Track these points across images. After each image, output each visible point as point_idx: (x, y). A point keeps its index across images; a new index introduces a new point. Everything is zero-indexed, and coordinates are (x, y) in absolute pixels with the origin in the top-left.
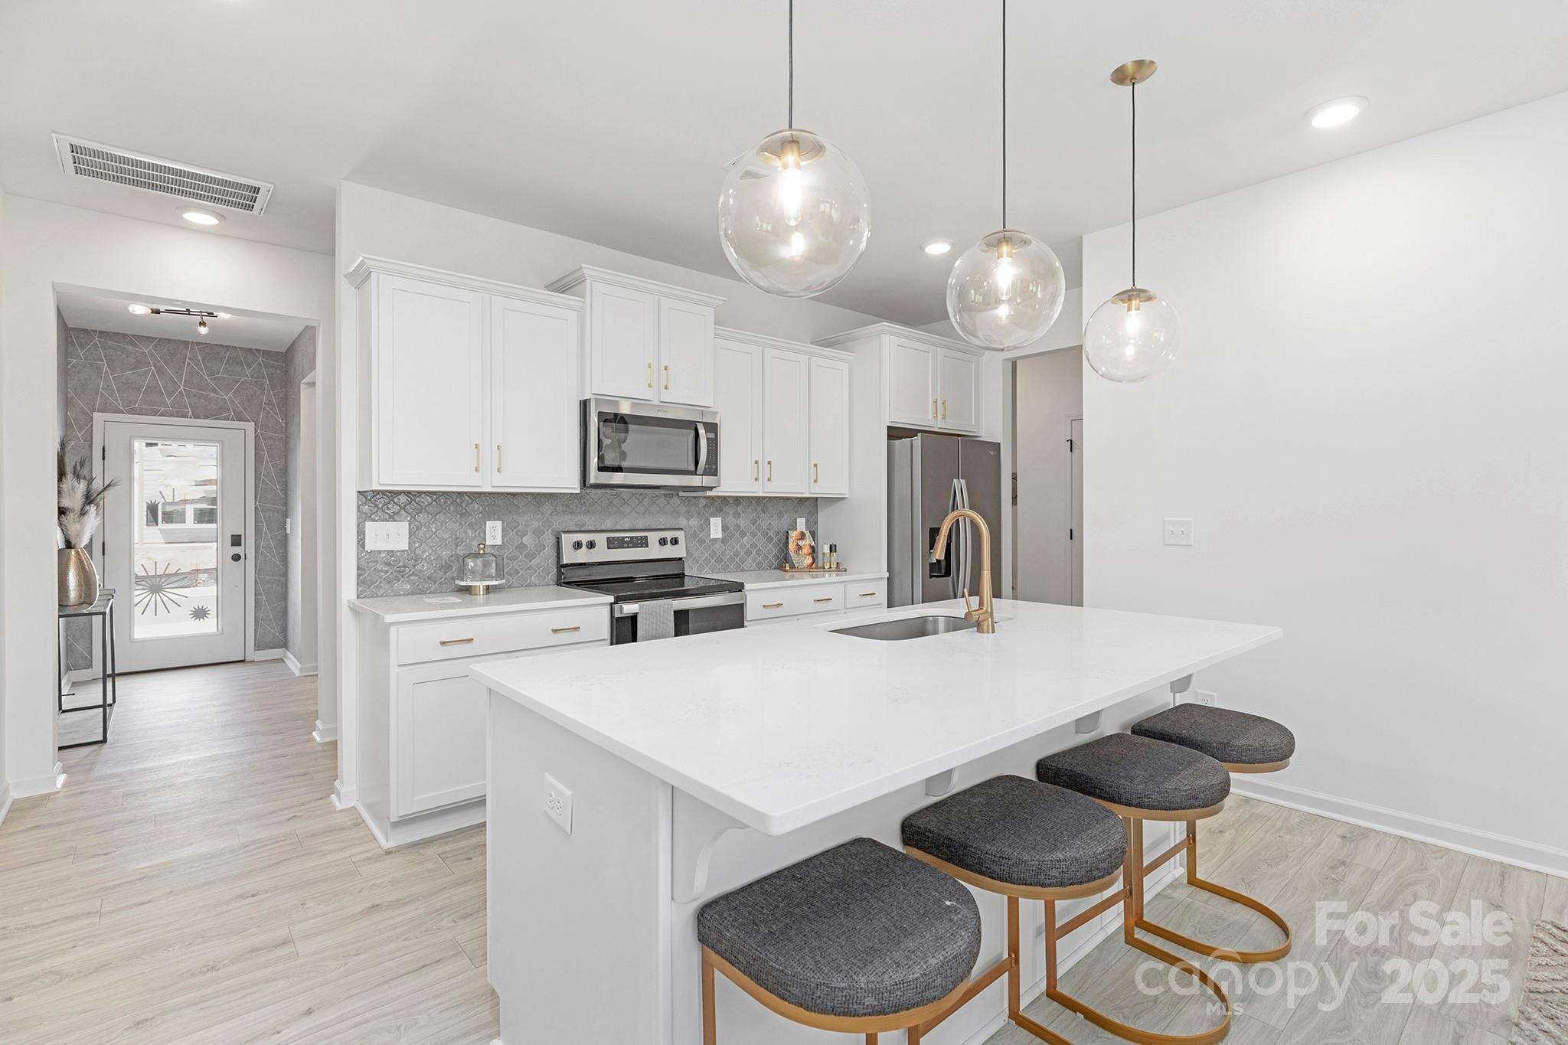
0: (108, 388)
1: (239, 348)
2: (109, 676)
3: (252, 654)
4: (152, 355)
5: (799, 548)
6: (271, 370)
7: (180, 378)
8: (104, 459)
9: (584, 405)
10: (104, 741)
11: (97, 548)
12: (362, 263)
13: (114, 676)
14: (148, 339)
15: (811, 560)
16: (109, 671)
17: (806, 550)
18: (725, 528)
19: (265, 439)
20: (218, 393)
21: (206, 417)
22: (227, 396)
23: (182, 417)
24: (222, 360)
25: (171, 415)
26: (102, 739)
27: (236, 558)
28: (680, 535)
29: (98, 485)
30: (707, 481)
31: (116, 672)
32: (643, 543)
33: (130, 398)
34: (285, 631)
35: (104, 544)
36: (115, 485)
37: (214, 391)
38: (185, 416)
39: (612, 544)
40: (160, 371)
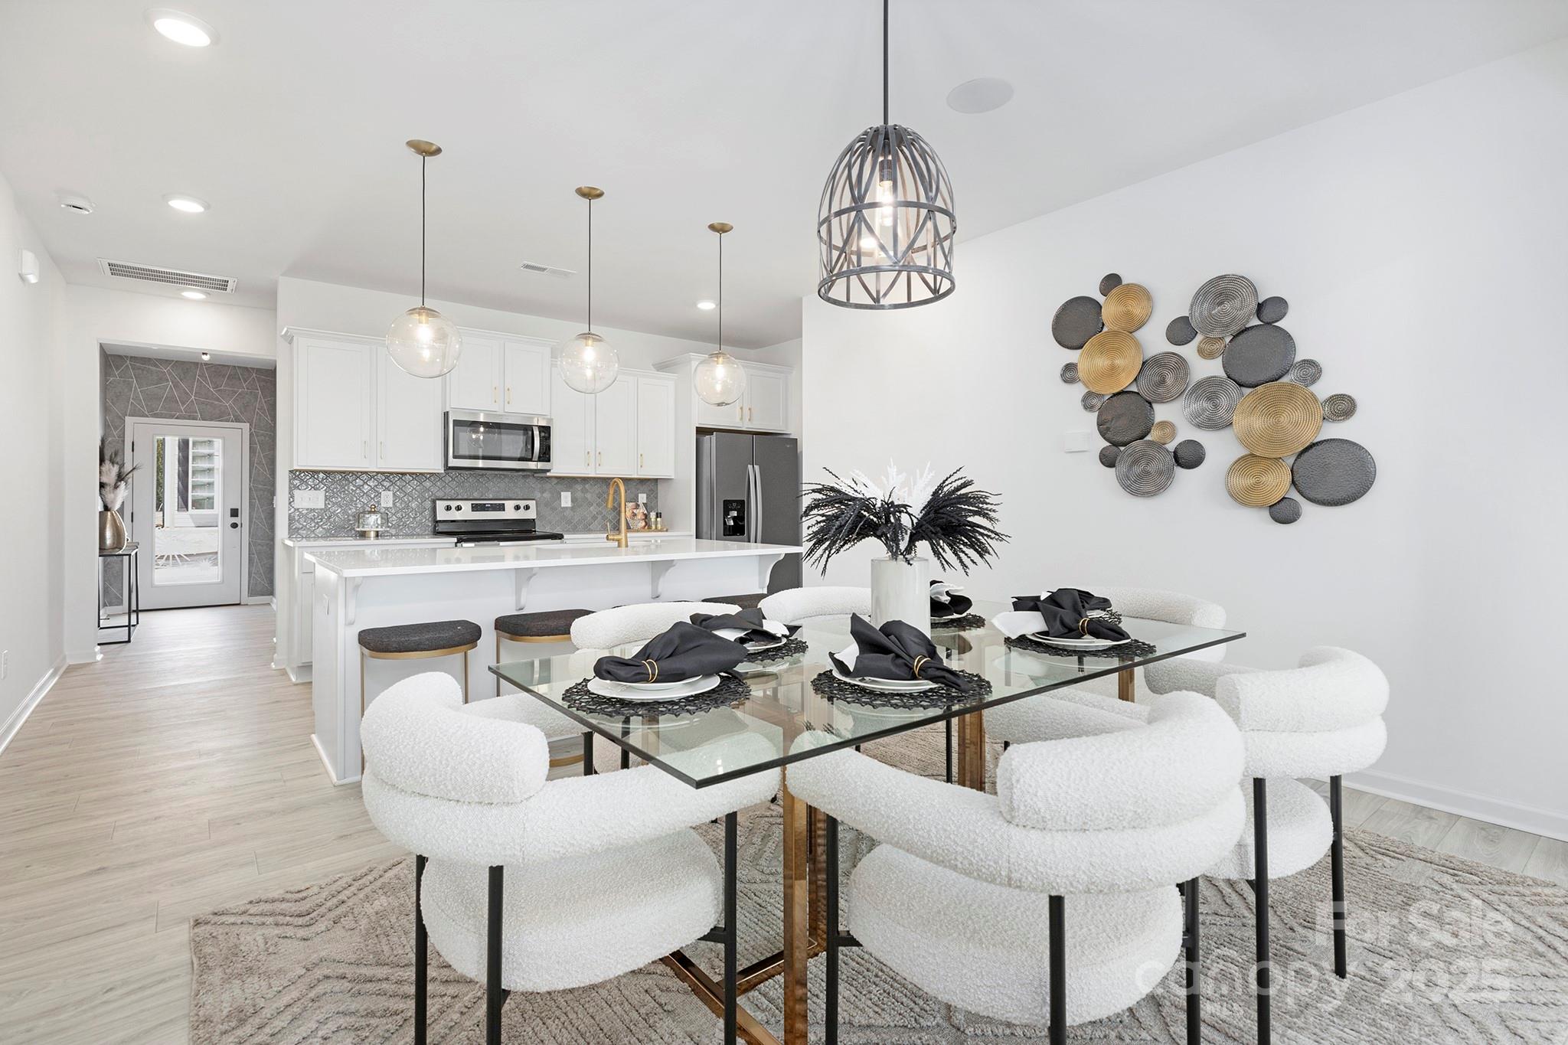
0: (136, 398)
1: (238, 367)
2: (134, 611)
3: (245, 599)
4: (170, 374)
5: (635, 515)
6: (262, 384)
7: (191, 391)
8: (133, 450)
9: (446, 415)
10: (129, 641)
11: (127, 515)
12: (287, 331)
13: (137, 611)
14: (166, 362)
15: (644, 524)
16: (134, 607)
17: (640, 516)
18: (573, 500)
19: (257, 436)
20: (221, 401)
21: (212, 420)
22: (228, 403)
23: (193, 419)
24: (224, 376)
25: (185, 418)
26: (127, 640)
27: (234, 526)
28: (532, 504)
29: (128, 467)
30: (541, 465)
31: (139, 609)
32: (502, 508)
33: (154, 406)
34: (271, 582)
35: (132, 514)
36: (139, 468)
37: (218, 400)
38: (195, 418)
39: (475, 508)
40: (176, 386)
